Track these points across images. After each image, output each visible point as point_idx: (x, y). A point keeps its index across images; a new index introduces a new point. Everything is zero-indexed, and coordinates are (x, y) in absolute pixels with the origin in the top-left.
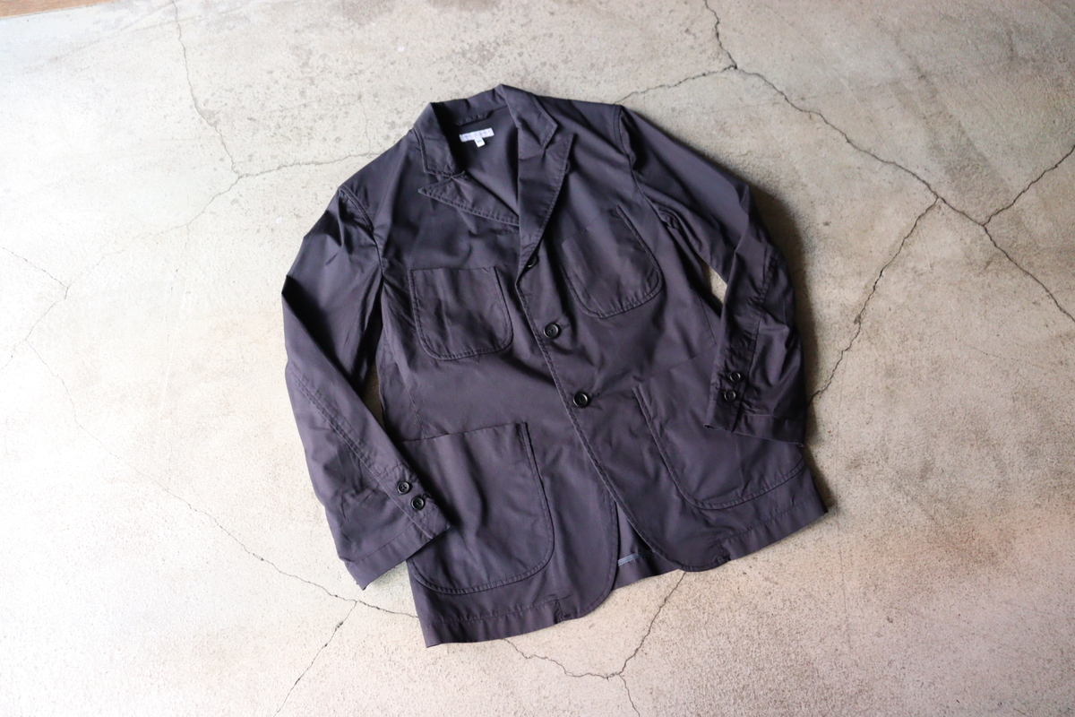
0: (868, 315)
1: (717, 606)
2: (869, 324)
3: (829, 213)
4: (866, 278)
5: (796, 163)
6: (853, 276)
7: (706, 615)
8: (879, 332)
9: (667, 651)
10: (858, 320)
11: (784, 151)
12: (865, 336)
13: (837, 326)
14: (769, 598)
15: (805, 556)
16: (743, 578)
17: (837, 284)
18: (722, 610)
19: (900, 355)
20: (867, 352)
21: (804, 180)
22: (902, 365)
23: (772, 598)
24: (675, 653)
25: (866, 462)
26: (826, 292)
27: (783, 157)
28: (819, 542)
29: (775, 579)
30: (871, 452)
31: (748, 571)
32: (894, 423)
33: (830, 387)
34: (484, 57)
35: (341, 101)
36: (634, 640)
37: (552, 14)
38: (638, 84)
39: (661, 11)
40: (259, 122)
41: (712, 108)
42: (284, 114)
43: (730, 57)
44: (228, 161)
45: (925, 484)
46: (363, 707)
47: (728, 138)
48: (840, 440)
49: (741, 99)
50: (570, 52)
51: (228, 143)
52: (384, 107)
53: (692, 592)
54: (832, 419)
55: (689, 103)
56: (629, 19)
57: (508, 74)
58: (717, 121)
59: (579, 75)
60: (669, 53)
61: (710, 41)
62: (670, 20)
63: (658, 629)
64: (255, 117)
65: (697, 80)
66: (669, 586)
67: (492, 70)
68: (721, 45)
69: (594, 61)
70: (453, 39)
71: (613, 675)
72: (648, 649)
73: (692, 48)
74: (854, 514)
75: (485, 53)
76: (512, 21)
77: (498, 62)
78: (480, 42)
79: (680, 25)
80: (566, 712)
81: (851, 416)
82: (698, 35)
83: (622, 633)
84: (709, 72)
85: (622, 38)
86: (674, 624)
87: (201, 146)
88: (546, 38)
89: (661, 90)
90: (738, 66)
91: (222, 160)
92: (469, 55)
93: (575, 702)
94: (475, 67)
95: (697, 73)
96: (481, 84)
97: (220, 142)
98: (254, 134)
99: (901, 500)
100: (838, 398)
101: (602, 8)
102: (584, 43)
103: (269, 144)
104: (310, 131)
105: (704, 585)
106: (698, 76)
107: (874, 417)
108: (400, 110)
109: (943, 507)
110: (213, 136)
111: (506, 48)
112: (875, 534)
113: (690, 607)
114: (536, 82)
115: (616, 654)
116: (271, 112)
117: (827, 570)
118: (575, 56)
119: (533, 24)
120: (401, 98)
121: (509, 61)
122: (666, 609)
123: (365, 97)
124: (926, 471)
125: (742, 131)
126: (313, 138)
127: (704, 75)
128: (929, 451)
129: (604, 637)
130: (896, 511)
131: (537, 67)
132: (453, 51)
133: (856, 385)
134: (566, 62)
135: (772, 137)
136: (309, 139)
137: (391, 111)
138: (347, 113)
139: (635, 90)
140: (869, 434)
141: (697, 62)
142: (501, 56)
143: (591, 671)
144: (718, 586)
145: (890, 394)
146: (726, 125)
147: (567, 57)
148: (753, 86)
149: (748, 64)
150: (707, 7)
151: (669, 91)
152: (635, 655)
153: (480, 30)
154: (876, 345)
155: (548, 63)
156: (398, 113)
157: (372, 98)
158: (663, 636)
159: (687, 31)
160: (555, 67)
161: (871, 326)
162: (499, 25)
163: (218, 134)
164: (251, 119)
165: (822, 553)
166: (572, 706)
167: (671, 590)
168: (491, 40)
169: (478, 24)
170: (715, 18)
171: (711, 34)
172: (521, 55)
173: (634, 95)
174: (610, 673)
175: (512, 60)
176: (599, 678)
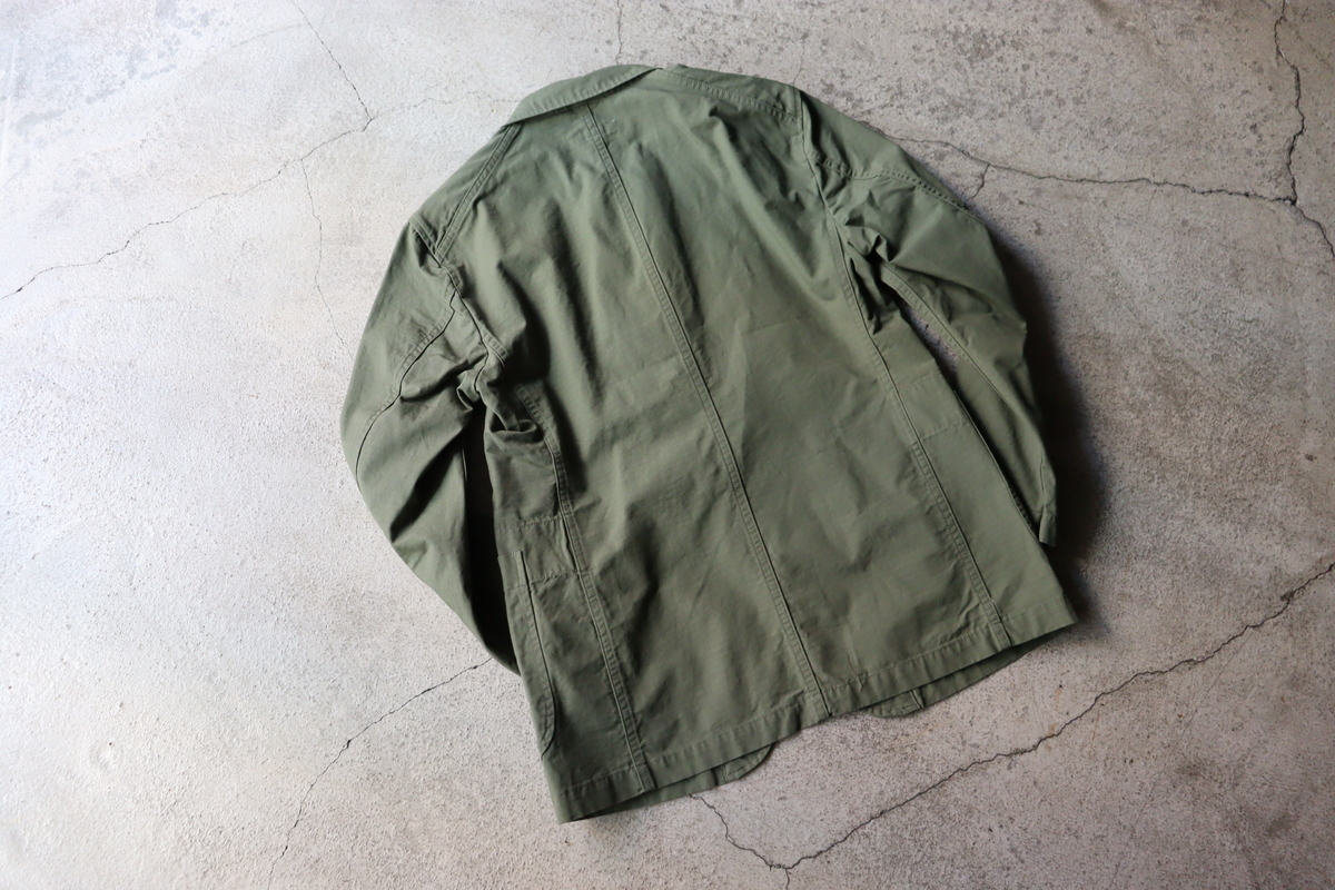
0: (1304, 597)
1: (939, 851)
2: (1300, 609)
3: (1320, 445)
4: (1326, 550)
5: (1311, 361)
6: (1311, 538)
7: (921, 854)
8: (1308, 626)
9: (854, 872)
10: (1288, 598)
11: (1301, 340)
12: (1287, 622)
13: (1257, 592)
14: (1005, 873)
15: (1073, 848)
16: (986, 835)
17: (1284, 540)
18: (942, 858)
19: (1321, 667)
20: (1279, 643)
21: (1309, 388)
22: (1318, 681)
23: (1008, 875)
24: (862, 878)
25: (1207, 776)
26: (1265, 542)
27: (1297, 347)
28: (1099, 840)
29: (1024, 856)
30: (1220, 766)
31: (996, 829)
32: (1269, 747)
33: (1208, 662)
34: (978, 51)
35: (781, 31)
36: (823, 840)
37: (1090, 31)
38: (1156, 171)
39: (1232, 86)
40: (672, 14)
41: (1235, 243)
42: (705, 17)
43: (1293, 186)
44: (616, 47)
45: (1270, 841)
46: (484, 757)
47: (1237, 290)
48: (1188, 732)
49: (1279, 247)
50: (1089, 91)
51: (625, 25)
52: (829, 61)
53: (917, 819)
54: (1191, 702)
55: (1208, 223)
56: (1184, 80)
57: (999, 86)
58: (1232, 262)
59: (1087, 127)
60: (1215, 147)
61: (1277, 153)
62: (1239, 102)
63: (856, 842)
64: (670, 7)
65: (1234, 197)
66: (894, 799)
67: (981, 72)
68: (1289, 164)
69: (1114, 116)
70: (951, 12)
71: (779, 866)
72: (833, 859)
73: (1249, 152)
74: (1160, 829)
75: (983, 46)
76: (1035, 20)
77: (993, 65)
78: (982, 30)
79: (1248, 116)
80: (705, 880)
81: (1216, 710)
82: (1267, 138)
83: (813, 824)
84: (1255, 195)
85: (1164, 101)
86: (878, 845)
87: (592, 15)
88: (1067, 60)
89: (1182, 191)
90: (1298, 202)
91: (609, 42)
92: (961, 41)
93: (721, 874)
94: (962, 59)
95: (1238, 189)
96: (960, 84)
97: (615, 20)
98: (660, 27)
99: (1228, 844)
100: (1212, 680)
101: (1157, 50)
102: (1111, 88)
103: (672, 48)
104: (727, 53)
105: (936, 819)
106: (1238, 193)
107: (1246, 725)
108: (847, 73)
109: (1279, 882)
110: (611, 9)
111: (1012, 51)
112: (1173, 866)
113: (906, 835)
114: (1029, 111)
115: (795, 845)
116: (691, 9)
117: (1091, 878)
118: (1093, 99)
119: (1059, 35)
120: (854, 58)
121: (1007, 70)
122: (877, 824)
123: (811, 38)
124: (1280, 825)
125: (1260, 289)
126: (727, 63)
127: (1247, 195)
128: (1297, 804)
129: (790, 818)
130: (1216, 853)
131: (1038, 93)
132: (945, 27)
133: (1243, 676)
134: (1077, 101)
135: (1296, 314)
136: (722, 63)
137: (835, 70)
138: (781, 49)
139: (1147, 176)
140: (1228, 743)
141: (1246, 174)
142: (1000, 59)
143: (757, 849)
144: (951, 828)
145: (1282, 708)
146: (1243, 273)
147: (1082, 97)
148: (1304, 238)
149: (1313, 206)
150: (1297, 106)
151: (1191, 196)
152: (815, 857)
153: (990, 14)
154: (1295, 639)
155: (1055, 93)
156: (843, 76)
157: (820, 44)
158: (858, 852)
159: (1254, 127)
160: (1061, 102)
161: (1301, 613)
162: (1016, 18)
163: (618, 9)
164: (664, 7)
165: (1096, 855)
166: (716, 877)
167: (894, 804)
168: (997, 33)
169: (989, 5)
170: (1300, 125)
171: (1283, 144)
172: (1026, 68)
173: (1144, 182)
174: (776, 862)
175: (1012, 70)
176: (762, 861)
